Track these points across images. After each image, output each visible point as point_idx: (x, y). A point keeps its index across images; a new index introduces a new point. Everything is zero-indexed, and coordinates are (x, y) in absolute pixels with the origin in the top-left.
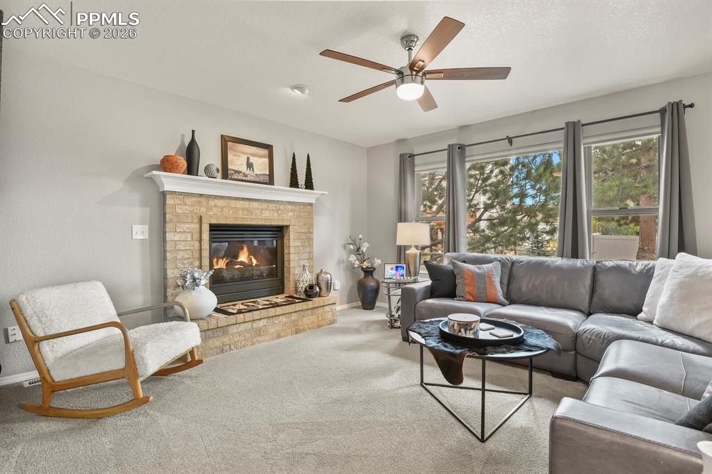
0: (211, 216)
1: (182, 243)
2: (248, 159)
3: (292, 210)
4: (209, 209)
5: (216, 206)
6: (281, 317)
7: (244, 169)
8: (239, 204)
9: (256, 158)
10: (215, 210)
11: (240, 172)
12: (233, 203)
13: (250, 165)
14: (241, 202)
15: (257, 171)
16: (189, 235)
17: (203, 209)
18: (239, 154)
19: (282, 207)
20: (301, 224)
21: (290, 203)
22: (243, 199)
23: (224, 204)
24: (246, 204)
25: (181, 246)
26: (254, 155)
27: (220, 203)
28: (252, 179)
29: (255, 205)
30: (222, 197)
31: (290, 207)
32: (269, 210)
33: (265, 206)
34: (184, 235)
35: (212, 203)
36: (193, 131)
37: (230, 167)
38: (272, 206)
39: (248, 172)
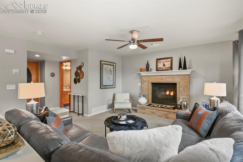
0: (151, 81)
1: (145, 87)
2: (164, 63)
3: (178, 78)
4: (151, 79)
5: (153, 78)
6: (161, 111)
7: (162, 67)
8: (159, 77)
9: (166, 63)
10: (152, 79)
11: (161, 68)
12: (157, 77)
13: (164, 65)
14: (159, 76)
15: (166, 67)
16: (146, 85)
17: (150, 79)
18: (161, 63)
19: (174, 77)
20: (183, 82)
21: (177, 75)
22: (160, 76)
23: (155, 78)
24: (161, 77)
25: (145, 88)
26: (165, 62)
27: (154, 77)
28: (165, 69)
29: (164, 77)
30: (154, 76)
31: (177, 76)
32: (169, 78)
33: (167, 77)
34: (145, 85)
35: (152, 77)
36: (148, 61)
37: (158, 67)
38: (170, 77)
39: (164, 67)
